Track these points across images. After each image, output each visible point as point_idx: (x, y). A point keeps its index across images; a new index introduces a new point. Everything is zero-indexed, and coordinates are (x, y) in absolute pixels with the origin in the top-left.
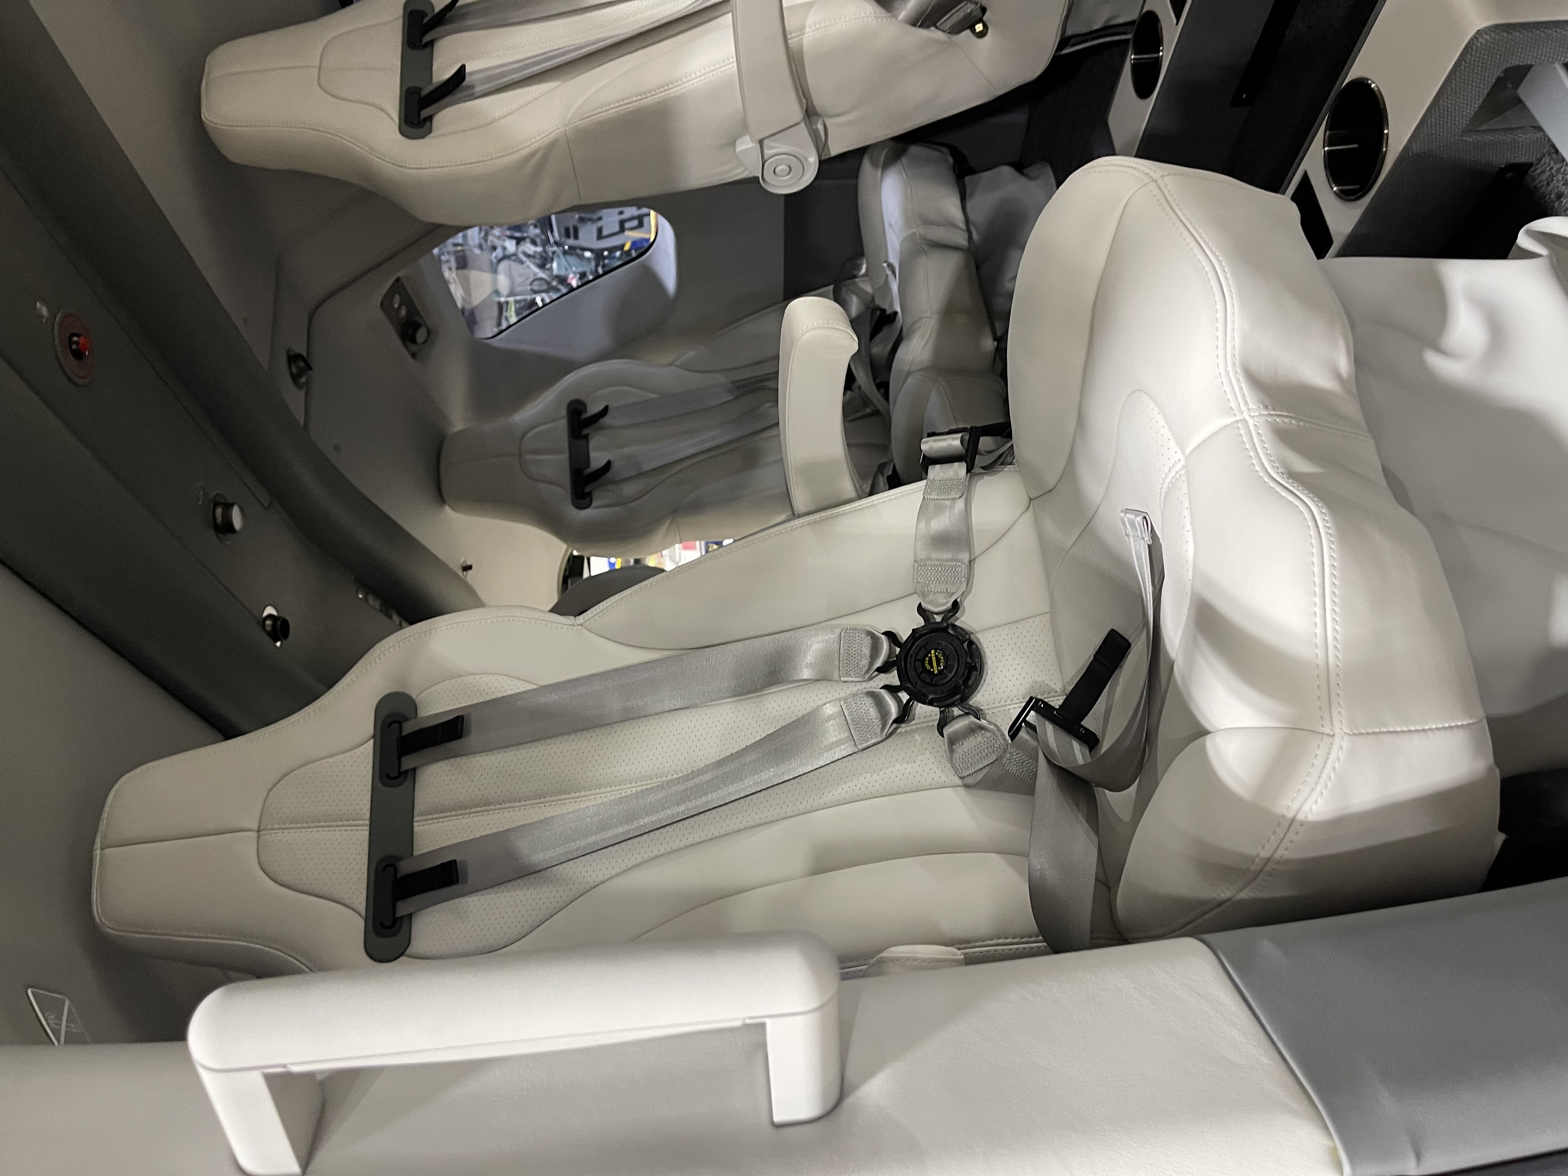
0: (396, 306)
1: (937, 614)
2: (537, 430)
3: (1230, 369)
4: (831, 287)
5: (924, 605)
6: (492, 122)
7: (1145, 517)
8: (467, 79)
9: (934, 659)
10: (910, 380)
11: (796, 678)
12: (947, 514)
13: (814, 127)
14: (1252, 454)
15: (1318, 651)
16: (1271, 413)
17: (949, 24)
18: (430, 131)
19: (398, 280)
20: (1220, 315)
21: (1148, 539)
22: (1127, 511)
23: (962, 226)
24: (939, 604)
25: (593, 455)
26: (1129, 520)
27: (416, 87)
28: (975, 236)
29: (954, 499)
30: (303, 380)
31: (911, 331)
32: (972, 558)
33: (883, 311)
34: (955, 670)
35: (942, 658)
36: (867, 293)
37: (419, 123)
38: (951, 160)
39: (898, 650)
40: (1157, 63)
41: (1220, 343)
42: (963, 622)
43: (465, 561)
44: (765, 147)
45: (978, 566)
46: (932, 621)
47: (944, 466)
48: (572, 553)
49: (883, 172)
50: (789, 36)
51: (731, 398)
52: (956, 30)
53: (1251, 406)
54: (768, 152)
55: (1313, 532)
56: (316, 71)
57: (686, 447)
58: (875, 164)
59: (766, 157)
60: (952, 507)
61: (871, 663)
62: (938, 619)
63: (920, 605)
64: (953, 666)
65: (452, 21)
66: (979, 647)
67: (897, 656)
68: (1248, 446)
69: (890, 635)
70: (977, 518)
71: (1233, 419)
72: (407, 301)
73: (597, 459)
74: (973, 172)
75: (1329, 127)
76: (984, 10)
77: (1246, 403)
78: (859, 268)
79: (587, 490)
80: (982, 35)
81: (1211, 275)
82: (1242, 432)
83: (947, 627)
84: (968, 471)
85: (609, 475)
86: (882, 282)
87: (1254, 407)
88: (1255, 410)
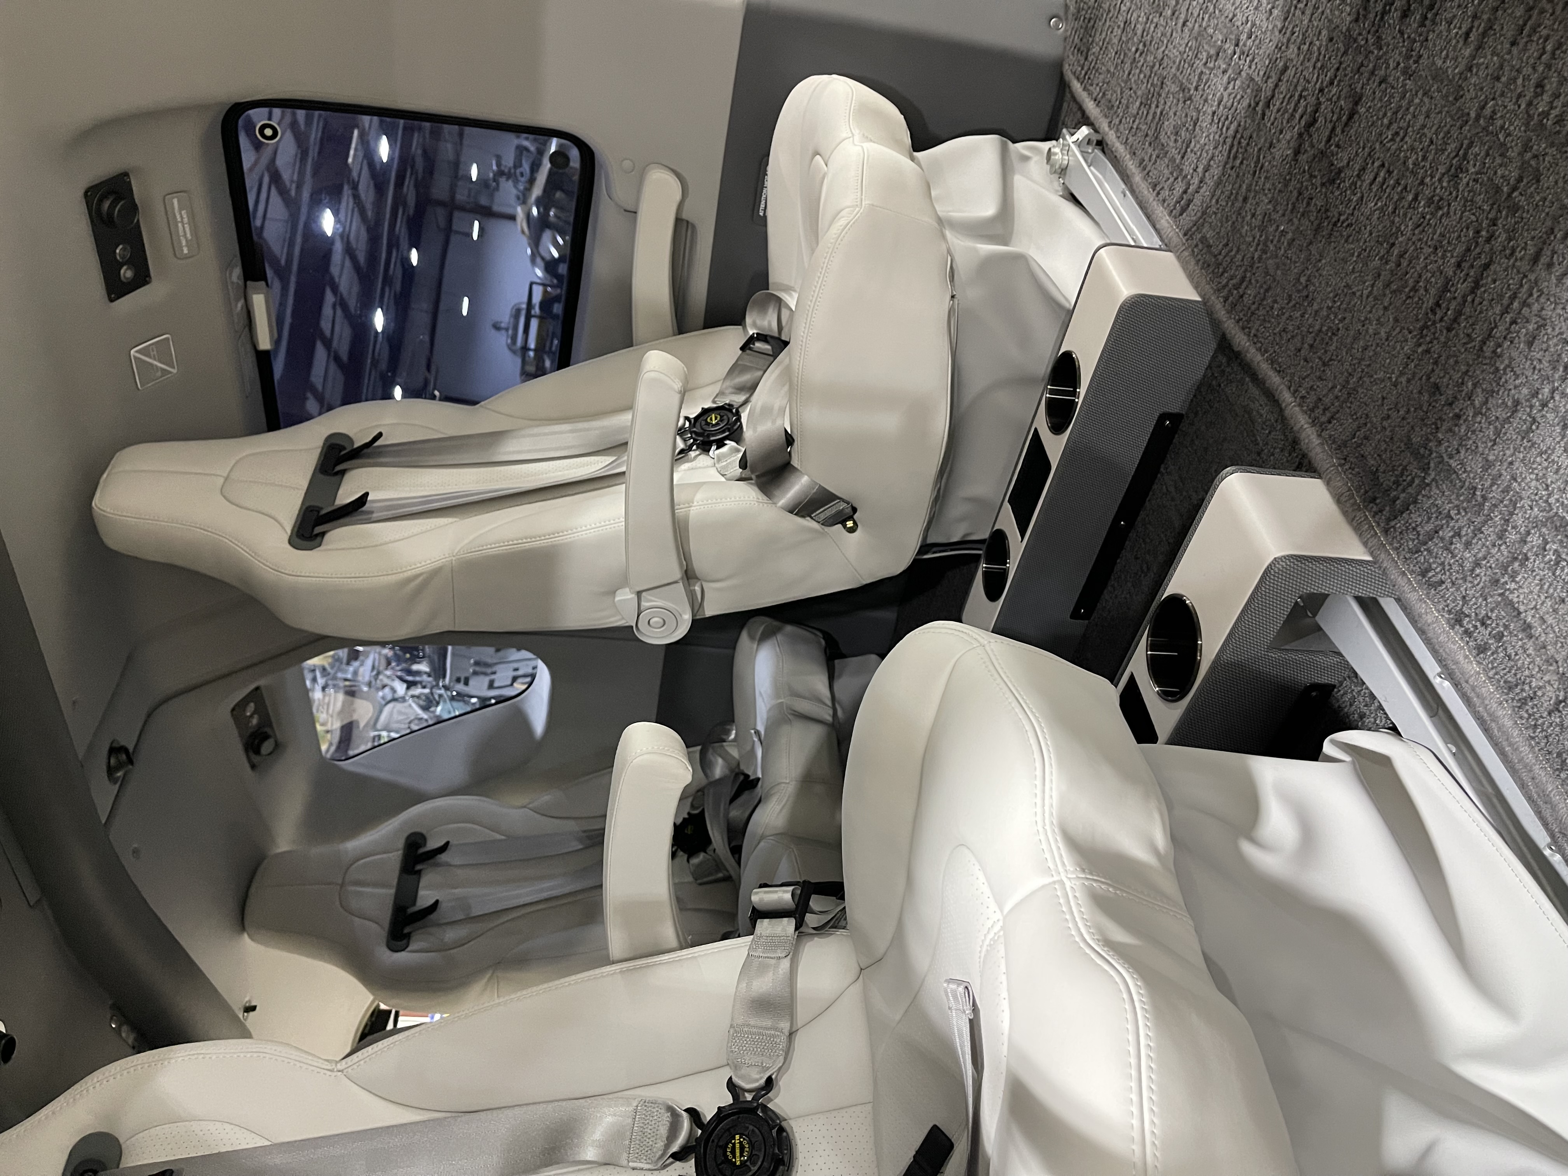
0: (248, 714)
1: (749, 1091)
2: (368, 859)
3: (1048, 827)
4: (699, 748)
5: (735, 1079)
6: (381, 545)
7: (966, 987)
8: (367, 505)
9: (738, 1146)
10: (762, 844)
11: (577, 1158)
12: (771, 974)
13: (692, 588)
14: (1068, 917)
15: (1134, 1147)
16: (1088, 876)
17: (822, 516)
18: (320, 545)
19: (257, 689)
20: (1039, 772)
21: (969, 1012)
22: (951, 981)
23: (829, 703)
24: (751, 1080)
25: (422, 893)
26: (952, 990)
27: (318, 507)
28: (840, 713)
29: (779, 958)
30: (120, 774)
31: (768, 796)
32: (794, 1029)
33: (747, 776)
34: (759, 1163)
35: (747, 1146)
36: (734, 758)
37: (311, 537)
38: (823, 642)
39: (700, 1132)
40: (1004, 574)
41: (1039, 801)
42: (776, 1104)
43: (250, 1001)
44: (642, 599)
45: (800, 1040)
46: (741, 1099)
47: (774, 921)
48: (378, 1005)
49: (758, 645)
50: (676, 507)
51: (581, 847)
52: (829, 522)
53: (1068, 868)
54: (645, 604)
55: (1127, 1006)
56: (222, 480)
57: (526, 893)
58: (752, 637)
59: (642, 608)
60: (776, 966)
61: (667, 1146)
62: (749, 1097)
63: (731, 1078)
64: (758, 1156)
65: (368, 456)
66: (791, 1137)
67: (697, 1139)
68: (1064, 909)
69: (693, 1113)
70: (802, 983)
71: (1051, 880)
72: (262, 710)
73: (425, 897)
74: (843, 656)
75: (1151, 634)
76: (855, 510)
77: (1063, 864)
78: (728, 733)
79: (406, 931)
80: (851, 530)
81: (1031, 734)
82: (1059, 893)
83: (757, 1108)
84: (796, 929)
85: (433, 917)
86: (748, 748)
87: (1072, 869)
88: (1073, 872)
